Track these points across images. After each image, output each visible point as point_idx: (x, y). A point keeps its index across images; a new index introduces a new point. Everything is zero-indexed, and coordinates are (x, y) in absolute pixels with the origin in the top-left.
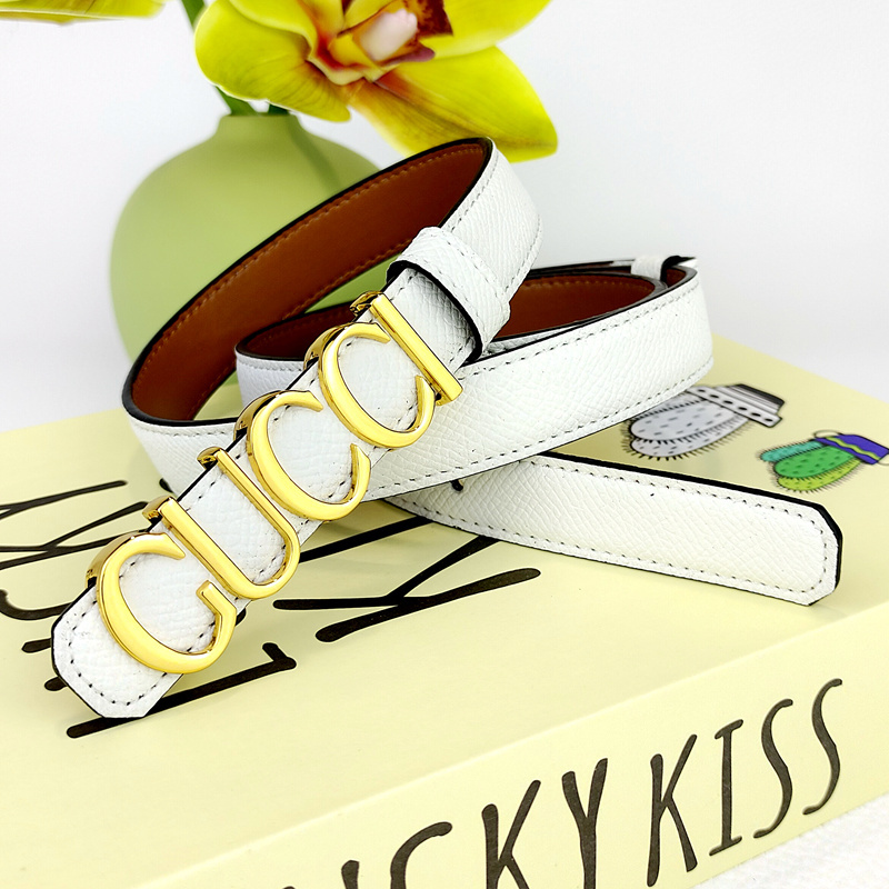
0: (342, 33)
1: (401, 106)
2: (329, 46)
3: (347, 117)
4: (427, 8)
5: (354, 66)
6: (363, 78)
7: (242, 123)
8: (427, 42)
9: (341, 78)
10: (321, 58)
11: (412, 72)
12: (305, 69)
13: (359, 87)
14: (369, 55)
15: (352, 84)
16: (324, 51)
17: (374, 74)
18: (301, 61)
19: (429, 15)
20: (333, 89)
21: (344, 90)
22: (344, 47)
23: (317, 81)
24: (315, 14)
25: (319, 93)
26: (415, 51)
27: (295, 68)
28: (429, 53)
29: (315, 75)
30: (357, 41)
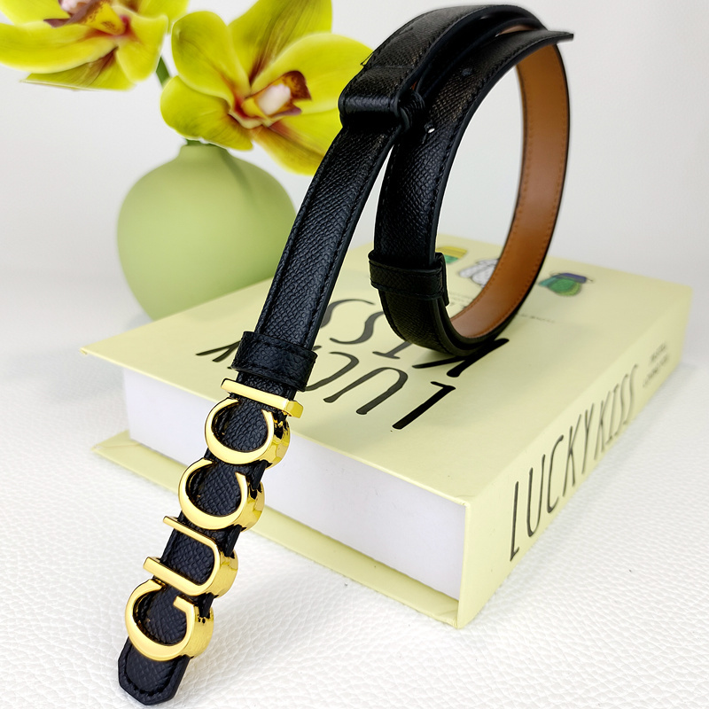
0: (247, 98)
1: (283, 141)
2: (242, 106)
3: (250, 147)
4: (297, 84)
5: (256, 117)
6: (262, 125)
7: (193, 150)
8: (298, 104)
9: (248, 124)
10: (237, 113)
11: (290, 121)
12: (228, 119)
13: (259, 130)
14: (263, 111)
15: (255, 128)
16: (239, 108)
17: (268, 122)
18: (225, 115)
19: (298, 89)
20: (244, 132)
21: (251, 132)
22: (249, 105)
23: (234, 127)
24: (232, 85)
25: (234, 134)
26: (290, 108)
27: (222, 118)
28: (298, 110)
29: (233, 123)
30: (256, 102)
